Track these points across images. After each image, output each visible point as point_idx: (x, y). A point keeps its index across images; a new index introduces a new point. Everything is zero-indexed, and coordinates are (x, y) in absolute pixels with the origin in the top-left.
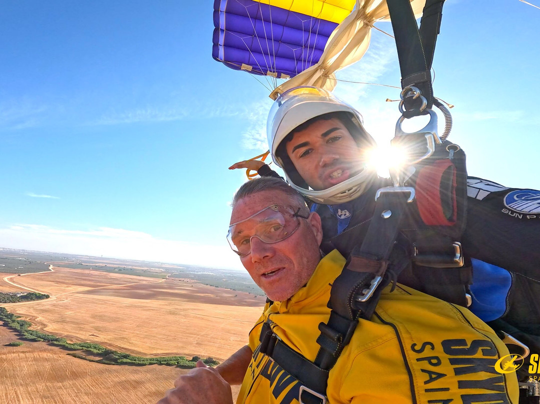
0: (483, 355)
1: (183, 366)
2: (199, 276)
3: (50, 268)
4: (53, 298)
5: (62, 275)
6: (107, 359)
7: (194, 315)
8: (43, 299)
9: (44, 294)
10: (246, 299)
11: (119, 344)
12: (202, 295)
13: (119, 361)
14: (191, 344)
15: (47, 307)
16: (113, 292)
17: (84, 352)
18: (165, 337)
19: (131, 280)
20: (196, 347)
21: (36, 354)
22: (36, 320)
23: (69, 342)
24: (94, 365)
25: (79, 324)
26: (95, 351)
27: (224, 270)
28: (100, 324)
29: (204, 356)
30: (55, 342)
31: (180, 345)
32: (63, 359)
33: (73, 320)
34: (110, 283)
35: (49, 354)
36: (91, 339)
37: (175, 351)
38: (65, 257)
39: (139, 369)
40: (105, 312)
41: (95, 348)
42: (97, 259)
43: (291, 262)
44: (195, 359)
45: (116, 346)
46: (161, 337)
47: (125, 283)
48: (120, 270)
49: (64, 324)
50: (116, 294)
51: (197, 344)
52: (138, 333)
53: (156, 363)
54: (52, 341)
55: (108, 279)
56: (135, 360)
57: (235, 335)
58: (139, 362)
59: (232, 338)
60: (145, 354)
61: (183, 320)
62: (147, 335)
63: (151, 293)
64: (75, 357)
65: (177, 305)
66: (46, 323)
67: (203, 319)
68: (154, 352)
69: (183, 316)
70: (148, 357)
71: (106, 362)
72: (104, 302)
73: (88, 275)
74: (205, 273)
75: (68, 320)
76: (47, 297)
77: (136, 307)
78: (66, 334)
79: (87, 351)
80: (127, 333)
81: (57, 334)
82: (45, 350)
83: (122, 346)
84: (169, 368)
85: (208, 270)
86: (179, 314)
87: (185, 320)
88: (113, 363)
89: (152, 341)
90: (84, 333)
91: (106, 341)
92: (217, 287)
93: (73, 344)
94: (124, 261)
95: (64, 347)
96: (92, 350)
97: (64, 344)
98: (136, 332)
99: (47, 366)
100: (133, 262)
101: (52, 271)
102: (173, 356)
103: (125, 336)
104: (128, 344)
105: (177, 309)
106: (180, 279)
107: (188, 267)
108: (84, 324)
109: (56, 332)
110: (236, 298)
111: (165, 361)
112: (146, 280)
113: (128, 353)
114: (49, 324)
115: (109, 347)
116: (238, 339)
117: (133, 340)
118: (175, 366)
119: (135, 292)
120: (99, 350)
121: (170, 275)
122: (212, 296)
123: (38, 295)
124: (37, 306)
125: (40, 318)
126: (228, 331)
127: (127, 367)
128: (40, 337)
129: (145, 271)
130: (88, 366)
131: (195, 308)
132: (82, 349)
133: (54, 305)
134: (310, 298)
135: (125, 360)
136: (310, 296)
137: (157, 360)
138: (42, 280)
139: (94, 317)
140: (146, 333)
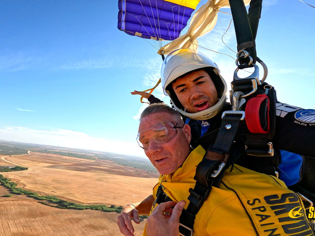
0: (290, 202)
1: (105, 210)
2: (115, 159)
3: (28, 152)
4: (30, 170)
5: (35, 156)
6: (61, 205)
7: (112, 181)
8: (24, 170)
9: (25, 167)
10: (142, 173)
11: (67, 197)
12: (117, 170)
13: (68, 207)
14: (110, 198)
15: (27, 175)
16: (65, 167)
17: (47, 201)
18: (94, 193)
19: (75, 160)
20: (113, 200)
21: (20, 202)
22: (20, 182)
23: (39, 195)
24: (53, 208)
25: (45, 185)
26: (54, 201)
27: (129, 156)
28: (57, 185)
29: (117, 205)
30: (31, 195)
31: (104, 198)
32: (35, 205)
33: (42, 183)
34: (63, 162)
35: (27, 202)
36: (52, 193)
37: (100, 202)
38: (37, 146)
39: (79, 211)
40: (60, 178)
41: (54, 199)
42: (55, 148)
43: (171, 155)
44: (113, 207)
45: (66, 198)
46: (92, 193)
47: (72, 162)
48: (69, 154)
49: (36, 185)
50: (67, 168)
51: (113, 198)
52: (79, 191)
53: (90, 208)
54: (29, 194)
55: (62, 159)
56: (77, 206)
57: (136, 194)
58: (80, 208)
59: (134, 196)
60: (83, 203)
61: (105, 184)
62: (84, 192)
63: (87, 168)
64: (42, 204)
65: (102, 175)
66: (26, 184)
67: (117, 184)
68: (89, 202)
69: (106, 182)
70: (85, 205)
71: (60, 207)
72: (60, 173)
73: (50, 157)
74: (118, 157)
75: (38, 182)
76: (27, 169)
77: (78, 176)
78: (37, 190)
79: (49, 201)
80: (73, 191)
81: (32, 190)
82: (25, 200)
83: (70, 198)
84: (97, 211)
85: (120, 156)
86: (103, 181)
87: (107, 184)
88: (65, 208)
89: (88, 196)
90: (48, 190)
91: (60, 195)
92: (126, 166)
93: (41, 197)
94: (71, 149)
95: (36, 198)
96: (52, 200)
97: (36, 196)
98: (78, 190)
99: (26, 208)
100: (76, 149)
101: (30, 154)
102: (99, 204)
103: (71, 192)
104: (73, 197)
105: (102, 178)
106: (104, 160)
107: (108, 154)
108: (48, 185)
109: (32, 189)
110: (137, 173)
111: (95, 207)
112: (84, 161)
113: (73, 202)
114: (27, 185)
115: (62, 199)
116: (138, 196)
117: (76, 195)
118: (101, 210)
119: (77, 167)
120: (56, 200)
121: (98, 158)
122: (122, 171)
123: (21, 168)
124: (21, 174)
125: (22, 181)
126: (132, 192)
127: (72, 210)
128: (22, 192)
129: (83, 155)
130: (50, 209)
131: (112, 177)
132: (47, 199)
133: (30, 174)
134: (184, 174)
135: (71, 206)
136: (184, 173)
137: (90, 207)
138: (24, 159)
139: (53, 181)
140: (84, 191)
